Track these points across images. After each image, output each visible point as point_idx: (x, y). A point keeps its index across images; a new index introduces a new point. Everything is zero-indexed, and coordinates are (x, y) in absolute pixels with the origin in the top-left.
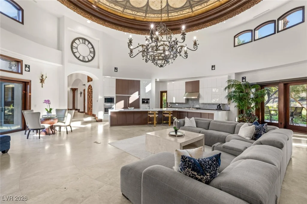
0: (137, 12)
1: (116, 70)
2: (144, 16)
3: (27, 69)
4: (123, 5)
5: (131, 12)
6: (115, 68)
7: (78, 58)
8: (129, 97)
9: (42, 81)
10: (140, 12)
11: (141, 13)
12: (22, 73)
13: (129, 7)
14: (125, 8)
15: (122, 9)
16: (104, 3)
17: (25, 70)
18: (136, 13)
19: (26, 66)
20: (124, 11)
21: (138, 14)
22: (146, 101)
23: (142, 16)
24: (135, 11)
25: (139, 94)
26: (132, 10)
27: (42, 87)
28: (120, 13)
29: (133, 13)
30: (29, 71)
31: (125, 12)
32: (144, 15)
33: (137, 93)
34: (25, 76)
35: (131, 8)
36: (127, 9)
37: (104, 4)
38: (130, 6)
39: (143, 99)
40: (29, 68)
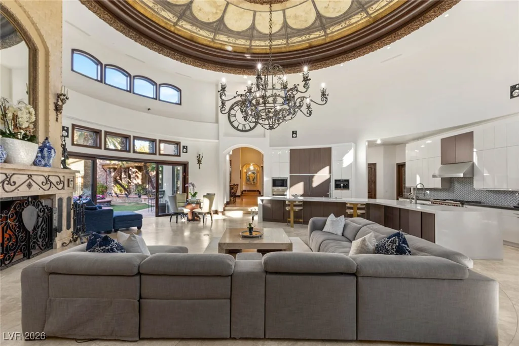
0: (309, 34)
1: (294, 135)
2: (324, 34)
3: (185, 150)
4: (283, 35)
5: (300, 39)
6: (293, 133)
7: (237, 129)
8: (312, 178)
9: (199, 162)
10: (313, 32)
11: (316, 33)
12: (180, 156)
13: (293, 33)
14: (287, 38)
15: (284, 42)
16: (258, 45)
17: (183, 152)
18: (307, 36)
19: (184, 147)
20: (289, 42)
21: (312, 36)
22: (342, 185)
23: (319, 37)
24: (304, 35)
25: (330, 172)
26: (300, 36)
27: (199, 168)
28: (284, 47)
29: (304, 38)
30: (187, 152)
31: (292, 43)
32: (322, 33)
33: (327, 168)
34: (183, 158)
35: (296, 33)
36: (291, 37)
37: (258, 46)
38: (294, 31)
39: (336, 181)
40: (186, 149)
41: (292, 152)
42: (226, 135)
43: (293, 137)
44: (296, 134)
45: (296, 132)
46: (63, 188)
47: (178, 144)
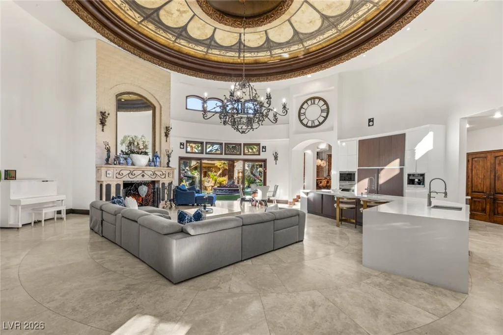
0: (355, 13)
1: (371, 123)
2: (372, 5)
3: (264, 150)
4: (329, 26)
5: (349, 21)
6: (370, 120)
7: (306, 126)
8: (379, 171)
9: (276, 158)
10: (359, 9)
11: (363, 8)
12: (259, 154)
13: (338, 20)
14: (336, 27)
15: (334, 31)
16: (310, 44)
17: (263, 151)
18: (355, 15)
19: (263, 147)
20: (339, 29)
21: (360, 13)
22: (416, 180)
23: (369, 10)
24: (350, 16)
25: (402, 163)
26: (347, 19)
27: (276, 164)
28: (338, 35)
29: (352, 19)
30: (265, 151)
31: (343, 29)
32: (370, 5)
33: (397, 161)
34: (262, 156)
35: (341, 18)
36: (338, 24)
37: (312, 45)
38: (337, 18)
39: (409, 175)
40: (265, 148)
41: (362, 143)
42: (297, 132)
43: (369, 125)
44: (373, 121)
45: (373, 119)
46: (165, 177)
47: (258, 145)
